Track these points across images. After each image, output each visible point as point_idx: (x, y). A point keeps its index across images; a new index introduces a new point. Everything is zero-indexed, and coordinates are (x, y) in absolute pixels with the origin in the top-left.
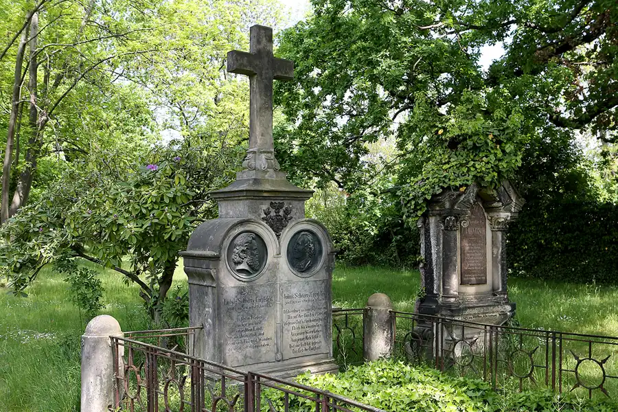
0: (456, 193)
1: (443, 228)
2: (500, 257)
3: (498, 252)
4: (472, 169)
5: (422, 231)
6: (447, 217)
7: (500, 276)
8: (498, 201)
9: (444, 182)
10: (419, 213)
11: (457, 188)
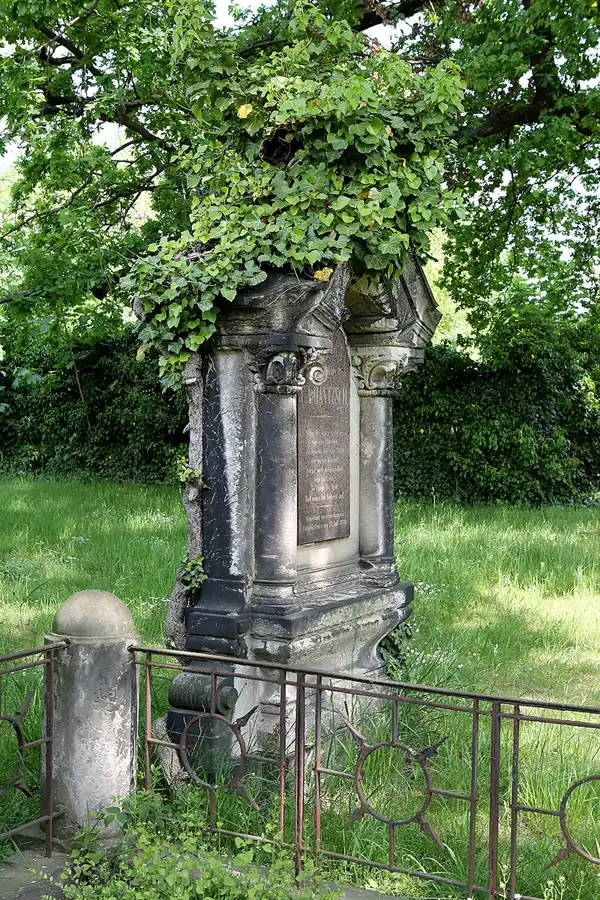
0: (306, 285)
1: (259, 386)
2: (380, 465)
3: (375, 451)
4: (346, 218)
5: (197, 396)
6: (276, 354)
7: (381, 514)
8: (390, 316)
9: (274, 250)
10: (194, 342)
11: (307, 271)
